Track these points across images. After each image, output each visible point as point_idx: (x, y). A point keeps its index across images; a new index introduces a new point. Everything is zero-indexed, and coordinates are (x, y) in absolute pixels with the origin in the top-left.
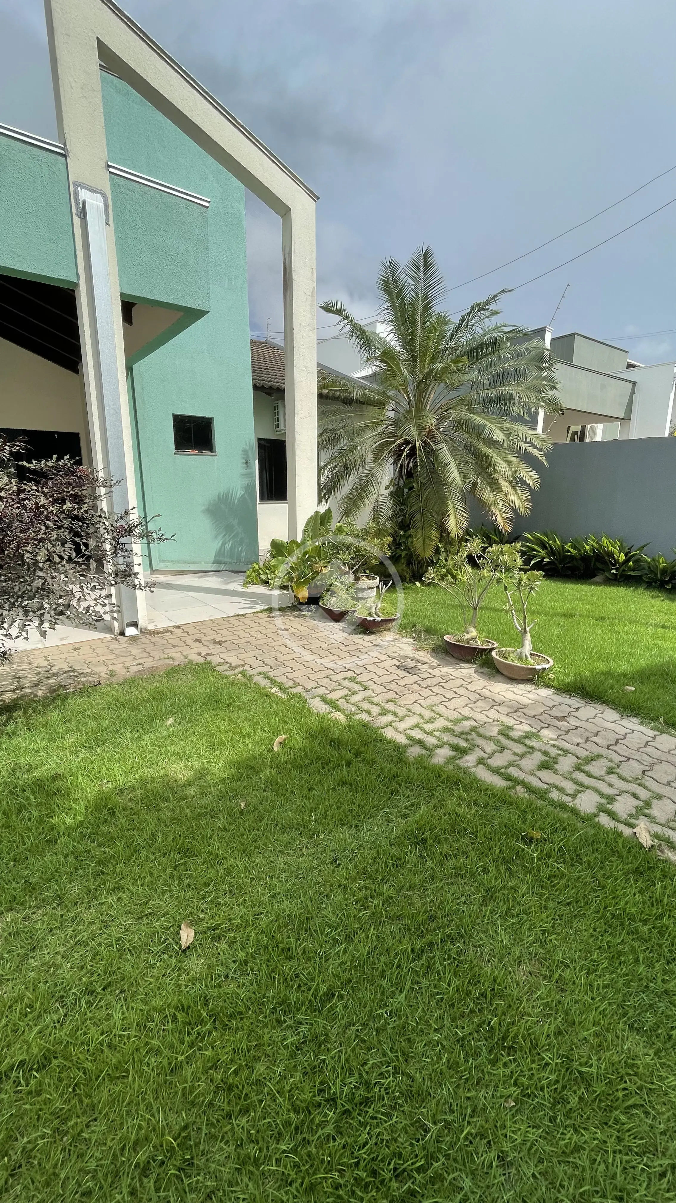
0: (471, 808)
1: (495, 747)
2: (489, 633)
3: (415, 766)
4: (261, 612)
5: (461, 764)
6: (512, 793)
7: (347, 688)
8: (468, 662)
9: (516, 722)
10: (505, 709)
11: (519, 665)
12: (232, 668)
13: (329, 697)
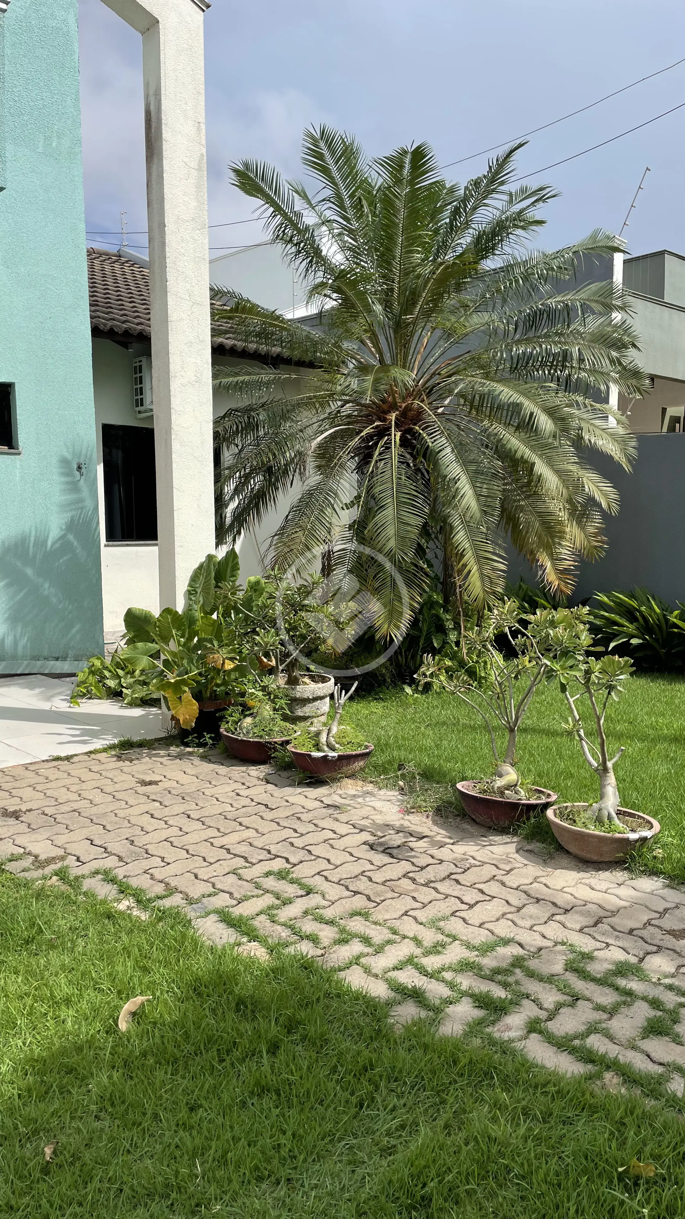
0: (518, 1125)
1: (561, 998)
2: (540, 775)
3: (407, 1044)
4: (105, 750)
5: (496, 1035)
6: (596, 1087)
7: (272, 892)
8: (503, 831)
9: (599, 945)
10: (576, 917)
11: (597, 833)
12: (39, 863)
13: (237, 911)
